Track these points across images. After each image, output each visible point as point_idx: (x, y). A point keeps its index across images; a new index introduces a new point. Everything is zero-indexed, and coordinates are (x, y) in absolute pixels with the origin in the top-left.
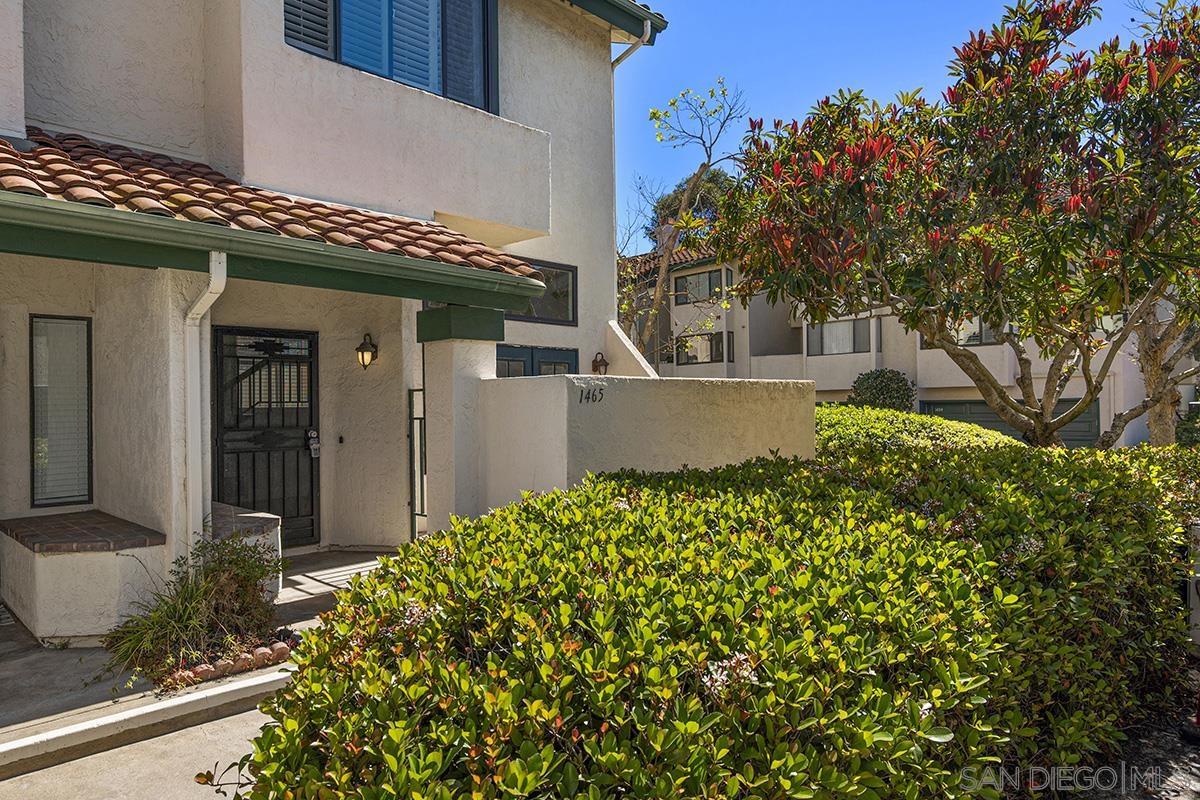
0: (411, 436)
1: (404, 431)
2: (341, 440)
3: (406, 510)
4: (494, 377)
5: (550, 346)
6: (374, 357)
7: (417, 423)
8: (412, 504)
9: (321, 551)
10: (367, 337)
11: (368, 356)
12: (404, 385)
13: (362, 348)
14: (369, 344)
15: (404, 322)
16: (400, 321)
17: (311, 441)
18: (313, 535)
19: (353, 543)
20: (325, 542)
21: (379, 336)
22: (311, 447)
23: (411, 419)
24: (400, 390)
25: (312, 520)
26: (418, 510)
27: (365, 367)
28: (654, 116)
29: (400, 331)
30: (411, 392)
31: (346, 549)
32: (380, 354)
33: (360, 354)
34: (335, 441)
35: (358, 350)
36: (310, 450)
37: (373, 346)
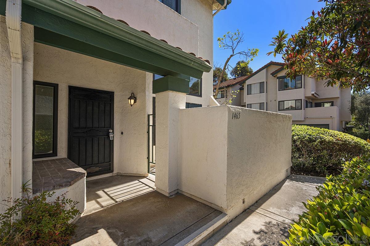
0: (148, 132)
1: (146, 130)
2: (122, 133)
3: (147, 160)
4: (185, 108)
5: (194, 103)
6: (135, 102)
7: (151, 127)
8: (148, 158)
9: (114, 175)
10: (133, 94)
11: (132, 101)
12: (146, 113)
13: (130, 98)
14: (133, 97)
15: (147, 89)
16: (145, 88)
17: (110, 134)
18: (110, 170)
19: (126, 173)
20: (115, 171)
21: (137, 94)
22: (110, 136)
23: (149, 126)
24: (145, 115)
25: (110, 164)
26: (151, 161)
27: (131, 105)
28: (219, 40)
29: (145, 92)
30: (149, 116)
31: (123, 174)
32: (137, 101)
33: (130, 100)
34: (120, 134)
35: (129, 99)
36: (110, 137)
37: (135, 97)
